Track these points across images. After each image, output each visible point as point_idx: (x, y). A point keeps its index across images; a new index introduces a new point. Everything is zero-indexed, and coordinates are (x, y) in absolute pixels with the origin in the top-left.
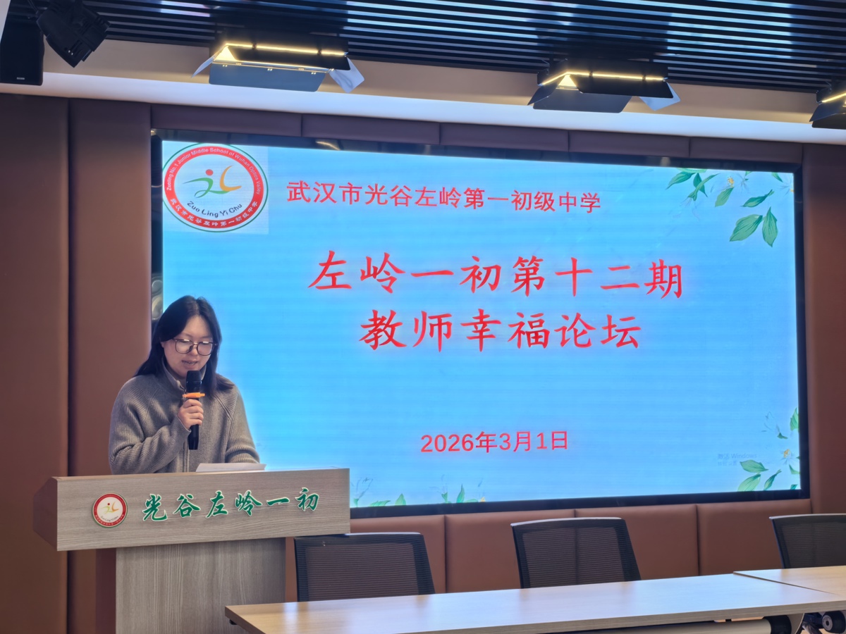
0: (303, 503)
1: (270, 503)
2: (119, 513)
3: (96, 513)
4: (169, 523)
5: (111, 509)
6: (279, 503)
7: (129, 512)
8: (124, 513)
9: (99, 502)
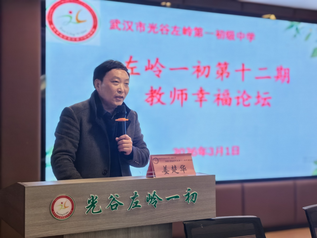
0: (188, 199)
1: (168, 199)
2: (69, 209)
3: (53, 210)
4: (103, 215)
5: (63, 207)
6: (174, 199)
7: (76, 208)
8: (72, 209)
9: (55, 202)
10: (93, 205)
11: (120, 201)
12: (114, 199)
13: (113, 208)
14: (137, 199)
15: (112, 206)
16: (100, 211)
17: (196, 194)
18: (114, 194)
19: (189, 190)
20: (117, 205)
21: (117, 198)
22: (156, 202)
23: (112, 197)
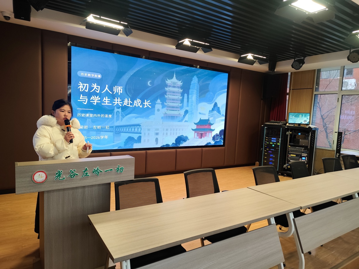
0: (118, 171)
1: (106, 171)
2: (44, 178)
3: (33, 179)
4: (66, 181)
5: (40, 177)
6: (109, 171)
7: (48, 178)
8: (46, 178)
9: (35, 174)
10: (59, 175)
11: (77, 173)
12: (73, 172)
13: (72, 176)
14: (87, 171)
15: (71, 176)
16: (64, 179)
17: (123, 168)
18: (72, 169)
19: (119, 166)
20: (74, 175)
21: (74, 172)
22: (99, 173)
23: (71, 171)
